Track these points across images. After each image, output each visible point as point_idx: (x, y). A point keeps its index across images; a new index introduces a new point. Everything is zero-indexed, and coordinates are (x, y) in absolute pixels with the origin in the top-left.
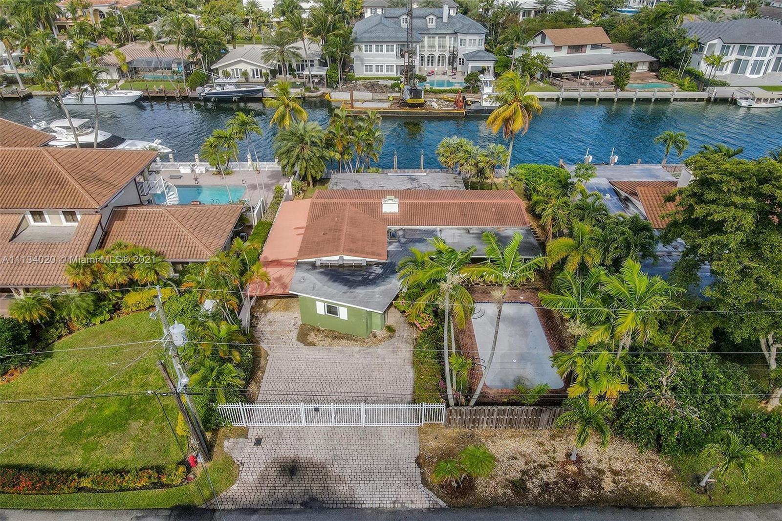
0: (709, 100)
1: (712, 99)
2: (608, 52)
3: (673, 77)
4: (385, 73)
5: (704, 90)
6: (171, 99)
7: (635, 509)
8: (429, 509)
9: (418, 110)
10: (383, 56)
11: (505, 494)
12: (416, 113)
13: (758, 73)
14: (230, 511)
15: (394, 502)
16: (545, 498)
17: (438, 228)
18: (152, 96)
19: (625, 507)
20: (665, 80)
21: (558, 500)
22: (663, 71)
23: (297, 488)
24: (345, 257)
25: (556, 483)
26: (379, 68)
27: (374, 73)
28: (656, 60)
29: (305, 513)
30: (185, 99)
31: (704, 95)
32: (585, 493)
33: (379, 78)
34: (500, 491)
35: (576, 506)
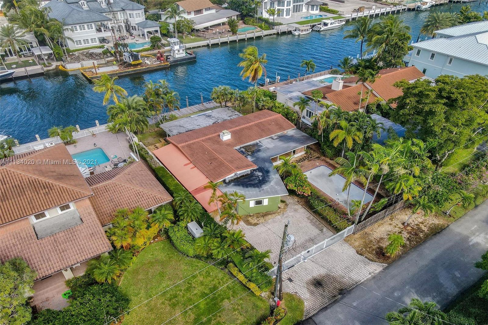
0: (278, 34)
1: (280, 33)
2: (213, 11)
3: (253, 22)
4: (91, 44)
5: (273, 29)
8: (383, 269)
9: (139, 68)
10: (87, 33)
12: (140, 70)
13: (289, 15)
14: (317, 314)
15: (370, 274)
16: (413, 244)
17: (257, 141)
19: (436, 234)
20: (249, 25)
21: (417, 242)
22: (247, 20)
23: (330, 289)
24: (238, 172)
25: (410, 236)
26: (86, 41)
27: (83, 45)
28: (239, 13)
29: (345, 297)
31: (274, 31)
32: (421, 235)
33: (89, 48)
35: (424, 242)
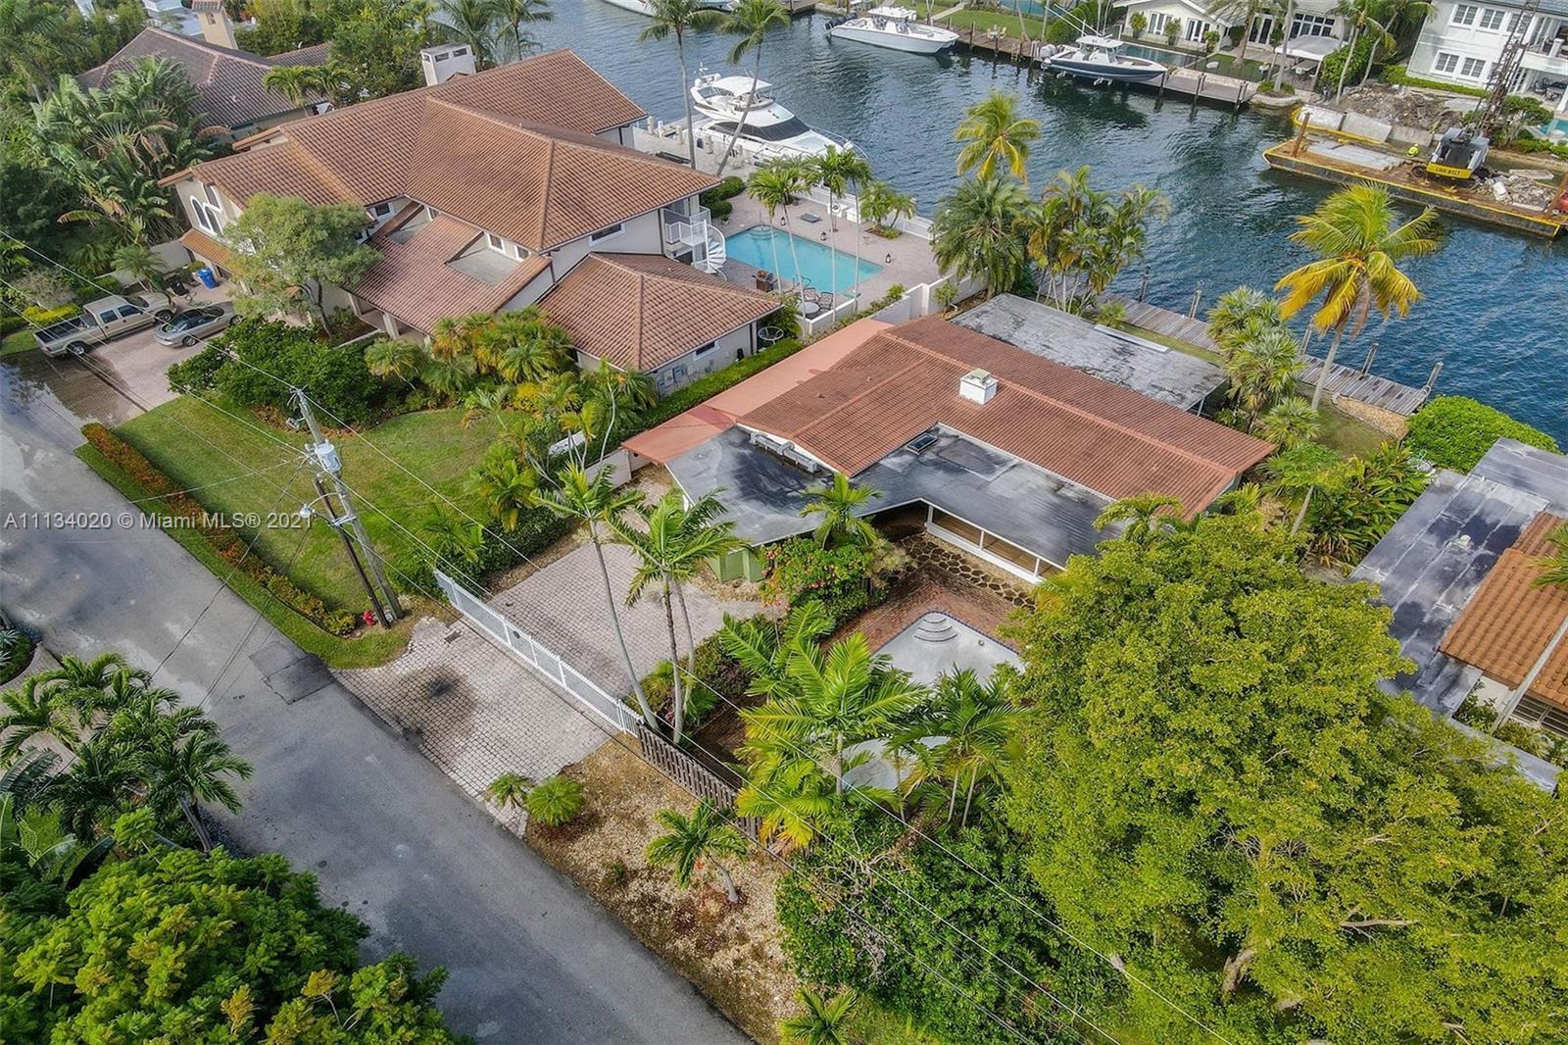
6: (1004, 57)
7: (712, 1007)
8: (501, 826)
11: (594, 872)
16: (629, 912)
18: (976, 47)
19: (703, 996)
21: (639, 926)
23: (421, 711)
24: (798, 449)
26: (1474, 66)
27: (1456, 76)
29: (396, 740)
30: (1027, 62)
32: (683, 944)
33: (1460, 90)
34: (594, 865)
35: (649, 948)
